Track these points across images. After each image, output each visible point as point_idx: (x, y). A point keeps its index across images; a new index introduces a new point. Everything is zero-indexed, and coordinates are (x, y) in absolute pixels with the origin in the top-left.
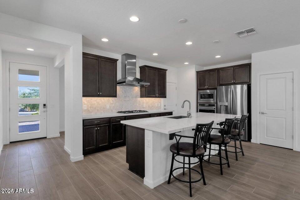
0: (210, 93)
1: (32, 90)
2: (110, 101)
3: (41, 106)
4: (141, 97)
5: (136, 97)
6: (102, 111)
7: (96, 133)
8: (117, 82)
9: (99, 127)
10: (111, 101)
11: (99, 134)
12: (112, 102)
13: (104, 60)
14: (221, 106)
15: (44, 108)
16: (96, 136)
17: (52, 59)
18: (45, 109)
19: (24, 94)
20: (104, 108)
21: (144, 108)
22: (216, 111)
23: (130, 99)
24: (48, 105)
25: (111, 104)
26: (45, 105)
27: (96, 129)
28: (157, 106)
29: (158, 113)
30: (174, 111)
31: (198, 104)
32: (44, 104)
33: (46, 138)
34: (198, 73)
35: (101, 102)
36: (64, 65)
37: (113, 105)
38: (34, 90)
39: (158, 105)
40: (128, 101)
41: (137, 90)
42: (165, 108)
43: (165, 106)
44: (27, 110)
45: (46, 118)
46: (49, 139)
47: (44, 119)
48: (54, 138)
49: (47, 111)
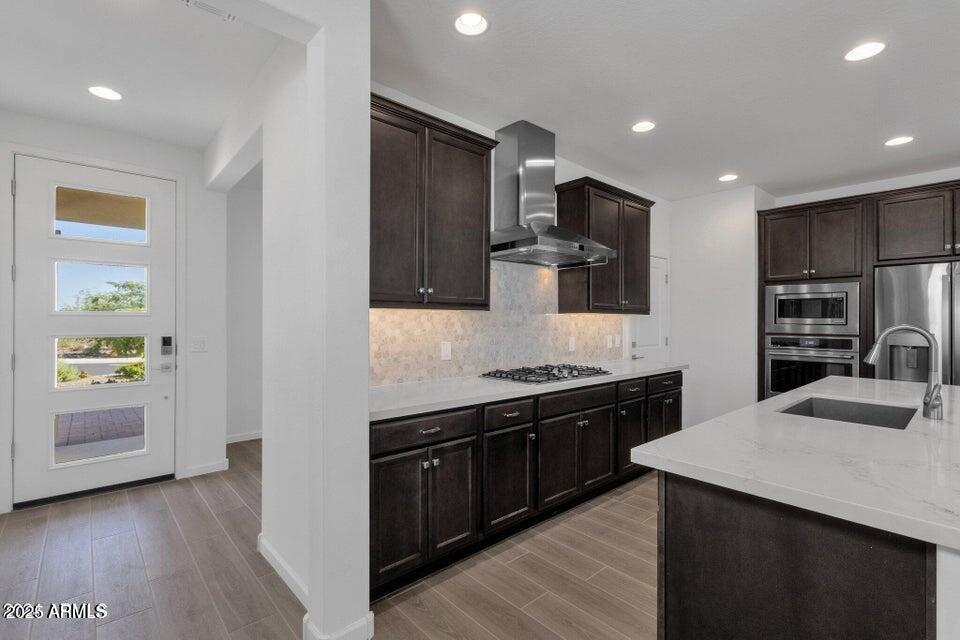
0: (829, 296)
1: (124, 286)
2: (453, 324)
3: (152, 344)
4: (560, 312)
5: (545, 311)
6: (424, 373)
7: (425, 485)
8: (493, 242)
9: (437, 453)
10: (457, 326)
11: (434, 489)
12: (460, 331)
13: (443, 136)
14: (896, 351)
15: (165, 352)
16: (425, 500)
17: (200, 151)
18: (168, 359)
19: (95, 300)
20: (431, 358)
21: (570, 353)
22: (856, 368)
23: (524, 318)
24: (180, 341)
25: (457, 338)
26: (167, 341)
27: (426, 465)
28: (610, 345)
29: (641, 378)
30: (687, 367)
31: (768, 339)
32: (164, 339)
33: (171, 477)
34: (763, 216)
35: (417, 332)
36: (260, 165)
37: (466, 343)
38: (130, 286)
39: (614, 342)
40: (518, 325)
41: (546, 281)
42: (638, 352)
43: (634, 345)
44: (108, 352)
45: (172, 398)
46: (186, 481)
47: (166, 398)
48: (203, 478)
49: (176, 367)
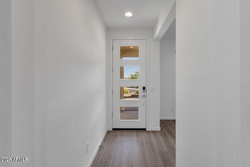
3: (140, 90)
15: (144, 91)
18: (144, 94)
24: (147, 88)
26: (144, 88)
33: (145, 129)
45: (145, 105)
46: (149, 132)
47: (144, 105)
48: (154, 132)
49: (146, 96)
